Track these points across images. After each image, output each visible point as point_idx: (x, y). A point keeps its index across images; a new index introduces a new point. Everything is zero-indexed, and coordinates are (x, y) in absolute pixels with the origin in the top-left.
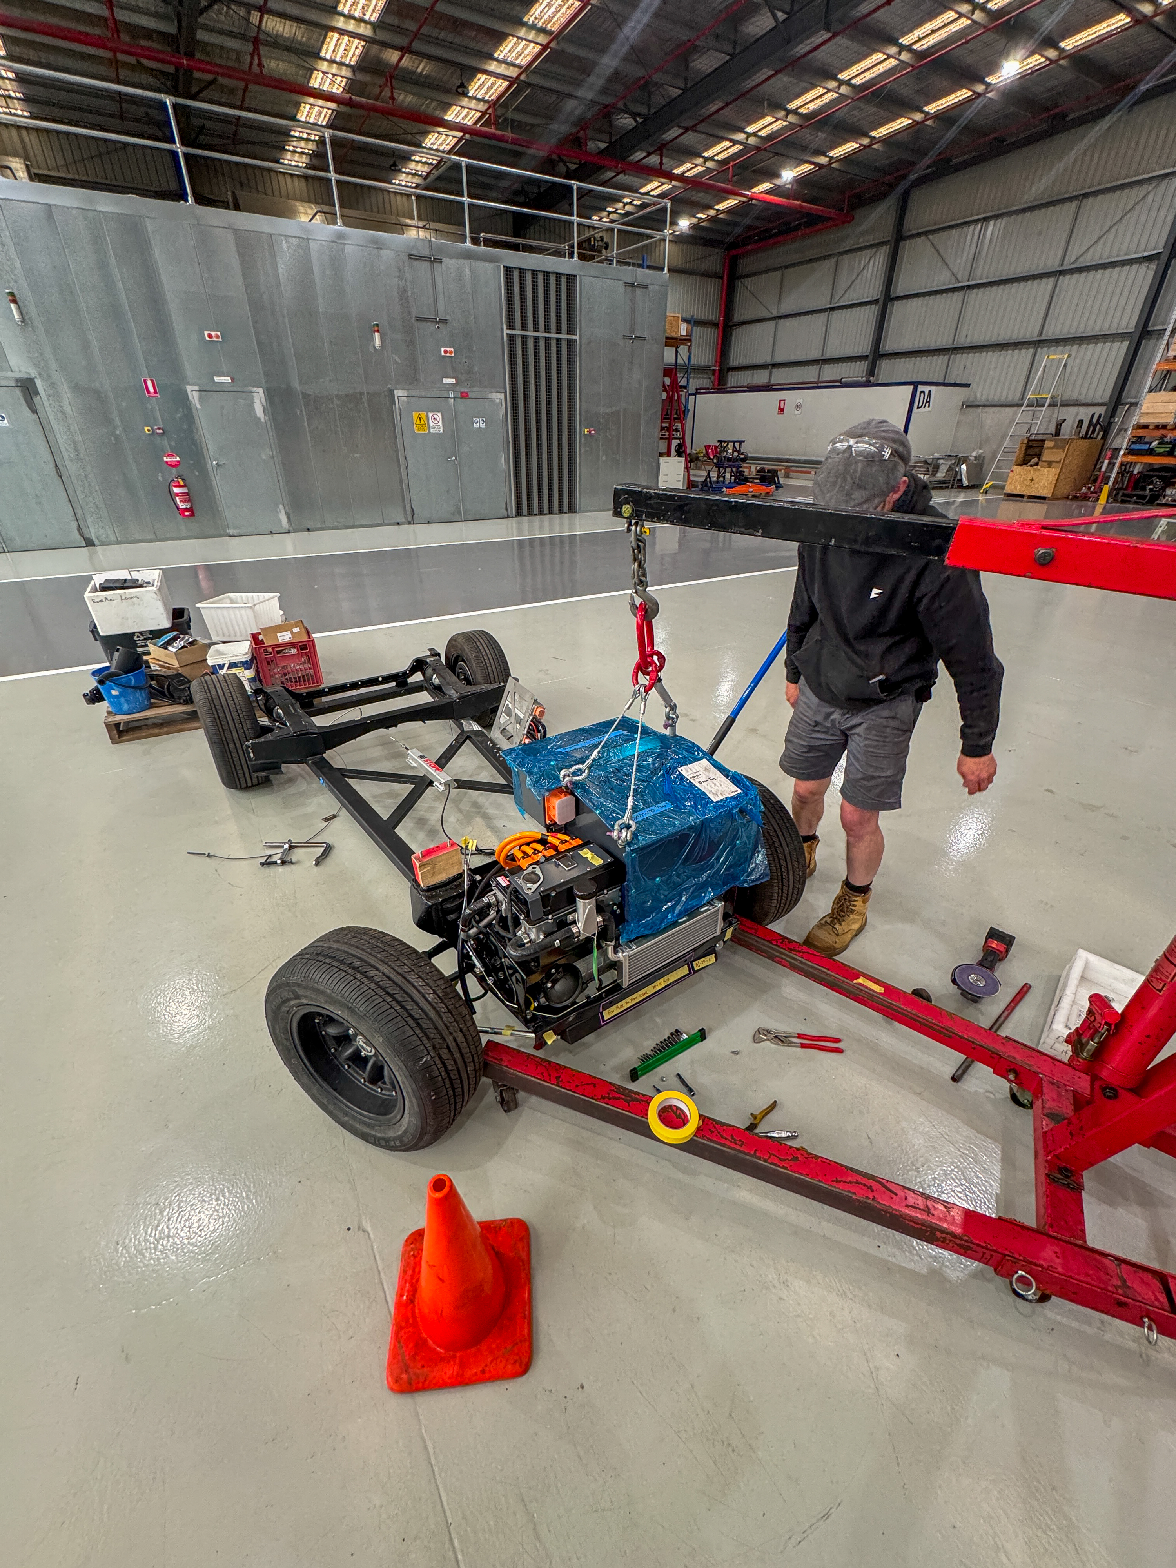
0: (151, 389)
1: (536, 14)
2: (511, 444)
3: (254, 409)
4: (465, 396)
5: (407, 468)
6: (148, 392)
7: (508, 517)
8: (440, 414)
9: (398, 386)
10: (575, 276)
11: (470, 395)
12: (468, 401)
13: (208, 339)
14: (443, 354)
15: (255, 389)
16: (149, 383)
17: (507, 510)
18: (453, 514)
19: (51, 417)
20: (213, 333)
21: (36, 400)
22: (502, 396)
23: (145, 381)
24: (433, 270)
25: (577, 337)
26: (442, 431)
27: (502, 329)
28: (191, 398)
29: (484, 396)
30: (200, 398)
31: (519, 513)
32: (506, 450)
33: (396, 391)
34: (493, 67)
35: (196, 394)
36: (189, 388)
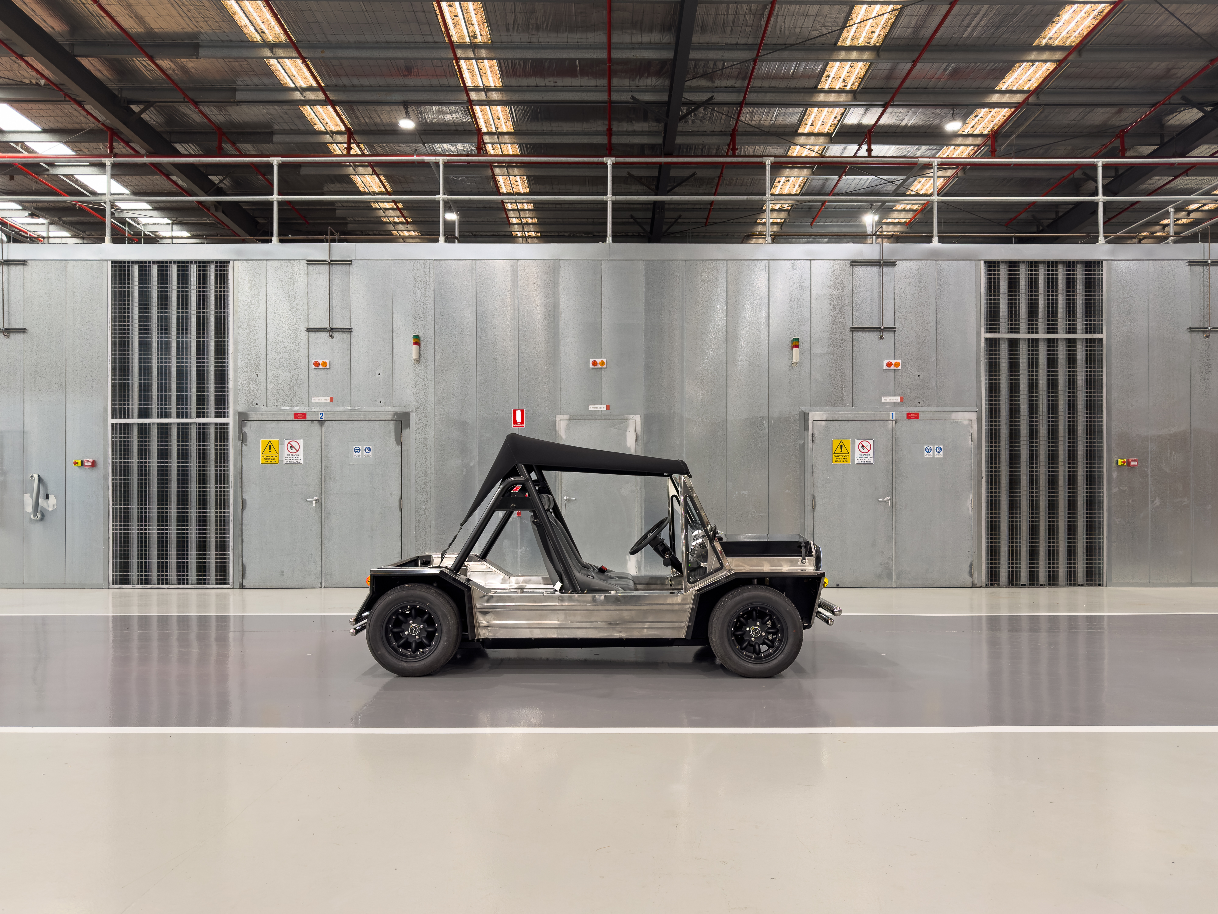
0: (519, 419)
1: (1050, 35)
2: (984, 480)
3: (625, 438)
4: (912, 416)
5: (813, 510)
6: (515, 422)
7: (973, 586)
8: (871, 442)
9: (816, 409)
10: (1102, 262)
11: (921, 416)
12: (915, 422)
13: (592, 366)
14: (885, 367)
15: (631, 417)
16: (519, 414)
17: (971, 574)
18: (879, 576)
19: (413, 451)
20: (598, 361)
21: (405, 432)
22: (973, 416)
23: (515, 412)
24: (882, 275)
25: (1103, 336)
26: (872, 462)
27: (978, 334)
28: (558, 428)
29: (943, 416)
30: (568, 427)
31: (993, 581)
32: (975, 490)
33: (810, 414)
34: (995, 98)
35: (564, 423)
36: (559, 417)
